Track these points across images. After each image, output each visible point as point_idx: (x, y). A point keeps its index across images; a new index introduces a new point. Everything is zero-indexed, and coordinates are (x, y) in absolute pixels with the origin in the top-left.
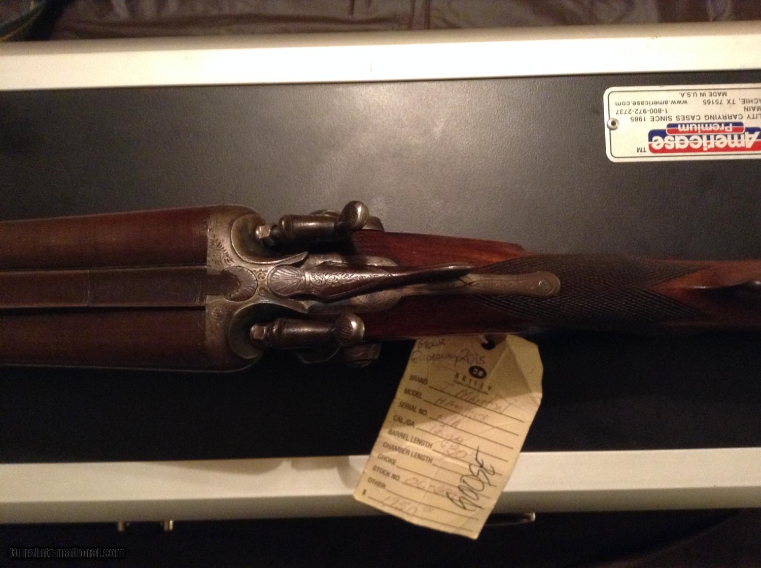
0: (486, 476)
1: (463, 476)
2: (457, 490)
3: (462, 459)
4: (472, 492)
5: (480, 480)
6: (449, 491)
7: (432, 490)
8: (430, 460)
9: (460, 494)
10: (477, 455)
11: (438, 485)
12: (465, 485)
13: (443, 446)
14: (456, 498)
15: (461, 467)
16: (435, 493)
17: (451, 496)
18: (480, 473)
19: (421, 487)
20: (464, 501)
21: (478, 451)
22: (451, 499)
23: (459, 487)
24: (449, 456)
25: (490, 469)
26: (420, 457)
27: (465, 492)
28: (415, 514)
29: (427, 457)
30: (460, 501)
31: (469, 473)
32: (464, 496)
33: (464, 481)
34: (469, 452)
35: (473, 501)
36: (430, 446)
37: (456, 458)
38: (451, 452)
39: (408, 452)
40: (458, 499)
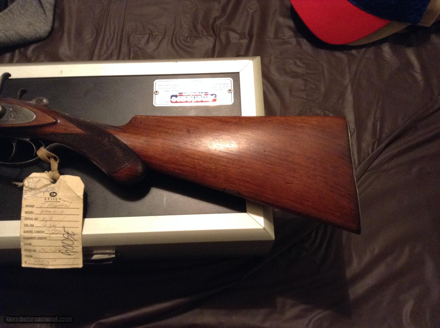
0: (72, 237)
1: (62, 240)
2: (63, 247)
3: (58, 233)
4: (69, 246)
5: (70, 240)
6: (60, 249)
7: (51, 251)
8: (45, 238)
9: (65, 249)
10: (64, 229)
11: (53, 248)
12: (65, 244)
13: (49, 231)
14: (64, 251)
15: (60, 237)
16: (54, 252)
17: (61, 251)
18: (69, 237)
19: (47, 251)
20: (68, 252)
21: (64, 227)
22: (62, 253)
23: (63, 246)
24: (53, 234)
25: (72, 233)
26: (41, 238)
27: (66, 247)
28: (49, 264)
29: (44, 237)
30: (66, 252)
31: (65, 238)
32: (67, 249)
33: (64, 243)
34: (61, 229)
35: (72, 250)
36: (43, 232)
37: (57, 234)
38: (53, 232)
39: (35, 238)
40: (65, 251)
